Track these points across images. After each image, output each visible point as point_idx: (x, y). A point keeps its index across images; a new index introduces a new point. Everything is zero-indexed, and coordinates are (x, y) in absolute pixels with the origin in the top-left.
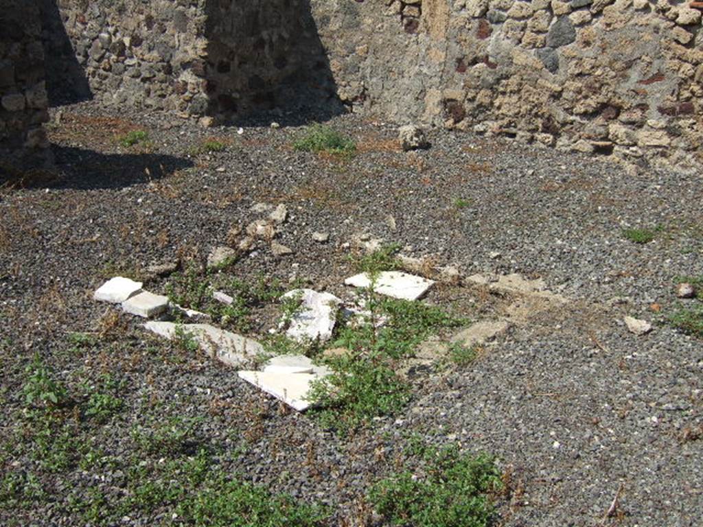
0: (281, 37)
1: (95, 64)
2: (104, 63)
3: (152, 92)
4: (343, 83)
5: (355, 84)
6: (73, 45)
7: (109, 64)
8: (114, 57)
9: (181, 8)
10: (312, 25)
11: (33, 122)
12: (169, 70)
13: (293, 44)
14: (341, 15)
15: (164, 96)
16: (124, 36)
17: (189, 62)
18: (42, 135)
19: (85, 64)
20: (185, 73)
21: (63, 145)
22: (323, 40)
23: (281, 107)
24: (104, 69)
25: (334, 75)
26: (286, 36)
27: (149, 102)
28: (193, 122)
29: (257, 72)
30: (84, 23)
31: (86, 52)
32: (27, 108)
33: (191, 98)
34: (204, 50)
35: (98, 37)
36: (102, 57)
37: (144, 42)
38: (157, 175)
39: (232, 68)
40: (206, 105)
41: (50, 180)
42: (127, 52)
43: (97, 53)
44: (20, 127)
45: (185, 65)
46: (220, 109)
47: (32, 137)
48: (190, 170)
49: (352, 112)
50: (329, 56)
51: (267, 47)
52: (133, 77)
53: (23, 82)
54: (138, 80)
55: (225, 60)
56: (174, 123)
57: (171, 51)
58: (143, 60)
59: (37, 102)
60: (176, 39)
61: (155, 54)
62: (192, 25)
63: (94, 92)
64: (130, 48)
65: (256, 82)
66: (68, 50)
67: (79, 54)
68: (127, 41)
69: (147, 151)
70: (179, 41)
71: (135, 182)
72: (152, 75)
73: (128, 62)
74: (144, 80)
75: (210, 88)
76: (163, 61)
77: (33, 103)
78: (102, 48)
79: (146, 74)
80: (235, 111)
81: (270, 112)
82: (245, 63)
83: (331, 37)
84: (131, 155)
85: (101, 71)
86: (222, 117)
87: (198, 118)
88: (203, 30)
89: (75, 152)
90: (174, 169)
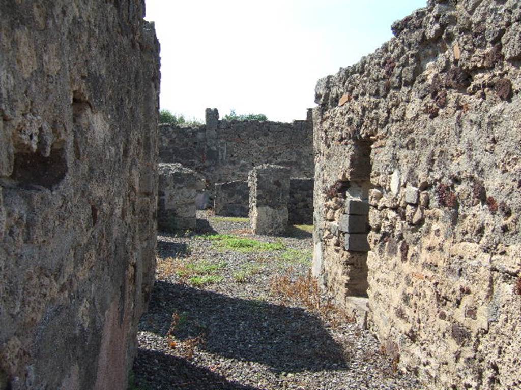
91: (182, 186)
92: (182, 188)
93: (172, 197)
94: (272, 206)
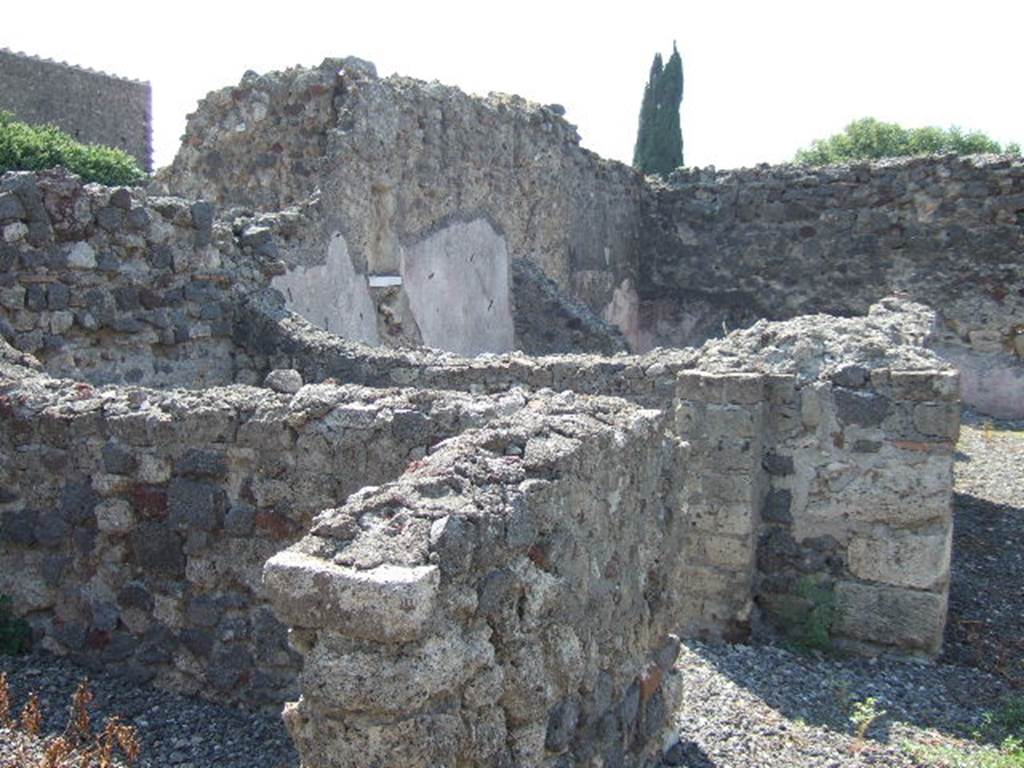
91: (875, 436)
92: (875, 447)
93: (824, 485)
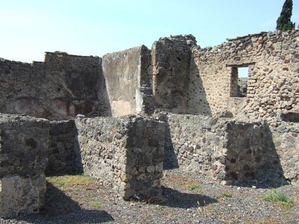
0: (259, 150)
1: (181, 154)
2: (185, 155)
3: (202, 168)
4: (287, 171)
5: (292, 172)
6: (174, 147)
7: (187, 155)
8: (189, 152)
9: (218, 136)
10: (273, 145)
11: (156, 177)
12: (210, 160)
13: (264, 153)
14: (286, 142)
15: (207, 170)
16: (194, 145)
17: (219, 158)
18: (159, 183)
19: (177, 154)
20: (217, 161)
21: (166, 187)
22: (278, 152)
23: (257, 179)
24: (184, 157)
25: (283, 167)
26: (261, 149)
27: (201, 172)
28: (218, 182)
29: (247, 163)
30: (179, 139)
31: (178, 150)
32: (155, 172)
33: (219, 172)
34: (226, 153)
35: (183, 144)
36: (184, 152)
37: (201, 148)
38: (202, 205)
39: (237, 161)
40: (225, 176)
41: (159, 201)
42: (194, 151)
43: (182, 150)
44: (152, 179)
45: (217, 159)
46: (230, 178)
47: (155, 183)
48: (216, 204)
49: (291, 184)
50: (280, 159)
51: (252, 153)
52: (195, 161)
53: (155, 162)
54: (197, 163)
55: (234, 158)
56: (210, 182)
57: (212, 152)
58: (200, 154)
59: (159, 170)
60: (215, 148)
61: (205, 153)
62: (221, 143)
63: (179, 165)
64: (196, 150)
65: (246, 167)
66: (171, 148)
67: (176, 150)
68: (195, 147)
69: (198, 193)
70: (216, 149)
71: (193, 207)
72: (203, 161)
73: (194, 155)
74: (200, 163)
75: (227, 169)
76: (208, 156)
77: (158, 170)
78: (185, 149)
79: (200, 160)
80: (237, 179)
81: (252, 181)
82: (242, 159)
83: (281, 151)
84: (192, 194)
85: (183, 158)
86: (231, 181)
87: (221, 181)
88: (226, 146)
89: (170, 191)
90: (209, 202)
94: (24, 175)
